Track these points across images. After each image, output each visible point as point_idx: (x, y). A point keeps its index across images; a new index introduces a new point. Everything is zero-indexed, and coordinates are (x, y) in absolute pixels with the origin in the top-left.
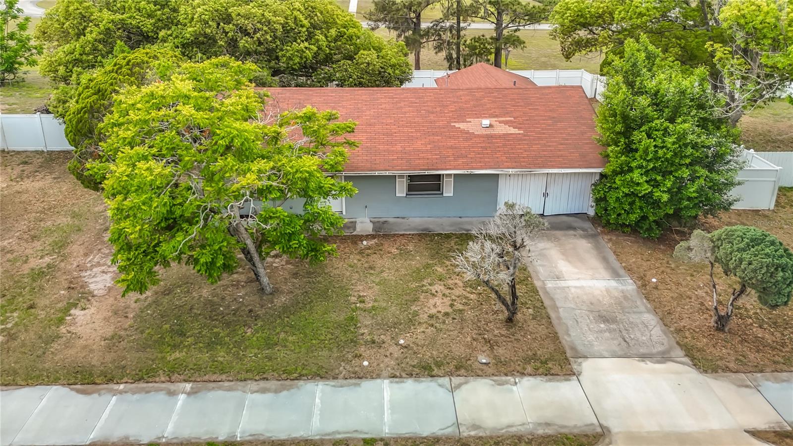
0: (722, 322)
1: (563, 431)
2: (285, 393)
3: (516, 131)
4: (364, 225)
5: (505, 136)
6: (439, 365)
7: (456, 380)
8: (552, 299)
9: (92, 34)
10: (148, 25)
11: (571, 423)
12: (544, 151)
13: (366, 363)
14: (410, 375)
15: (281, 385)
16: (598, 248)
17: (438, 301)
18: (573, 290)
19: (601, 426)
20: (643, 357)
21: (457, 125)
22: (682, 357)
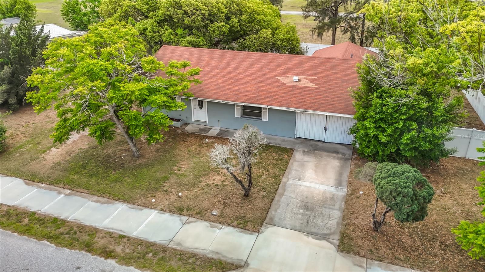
0: (377, 225)
1: (222, 259)
2: (106, 205)
3: (314, 86)
4: (214, 131)
5: (304, 88)
6: (188, 209)
7: (191, 219)
8: (284, 190)
11: (230, 256)
12: (323, 100)
13: (154, 200)
14: (170, 211)
15: (107, 201)
17: (218, 178)
18: (302, 187)
19: (246, 262)
20: (310, 234)
21: (279, 78)
22: (336, 240)
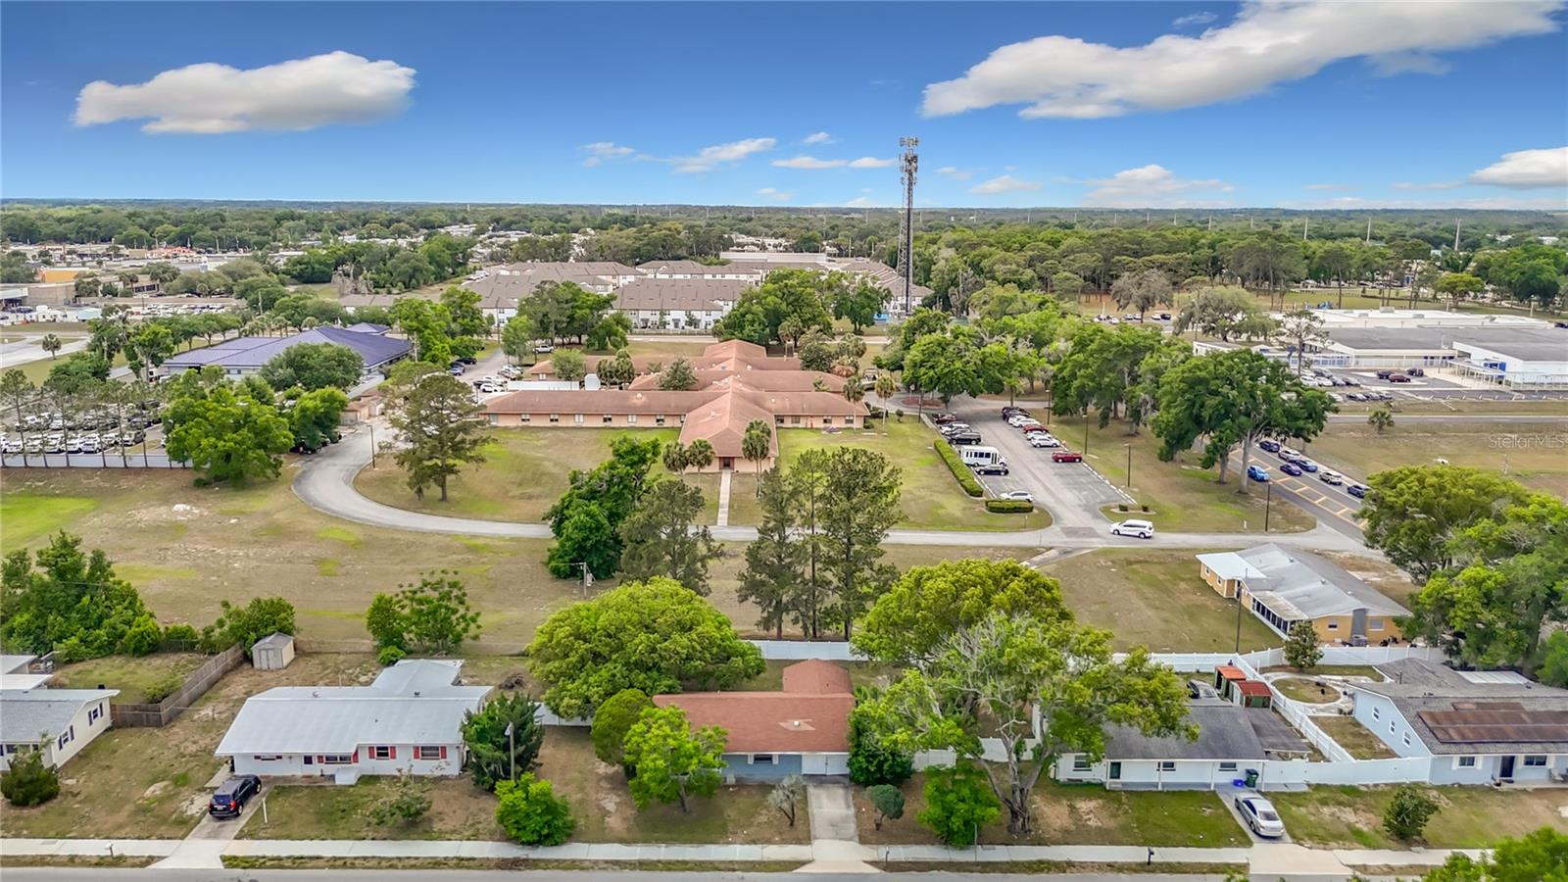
0: (878, 826)
2: (700, 848)
3: (811, 729)
4: (731, 779)
5: (806, 732)
6: (759, 840)
7: (765, 845)
8: (814, 817)
9: (573, 658)
10: (604, 651)
12: (822, 742)
13: (730, 839)
14: (747, 843)
15: (698, 845)
16: (847, 793)
20: (840, 839)
21: (781, 725)
22: (857, 839)
